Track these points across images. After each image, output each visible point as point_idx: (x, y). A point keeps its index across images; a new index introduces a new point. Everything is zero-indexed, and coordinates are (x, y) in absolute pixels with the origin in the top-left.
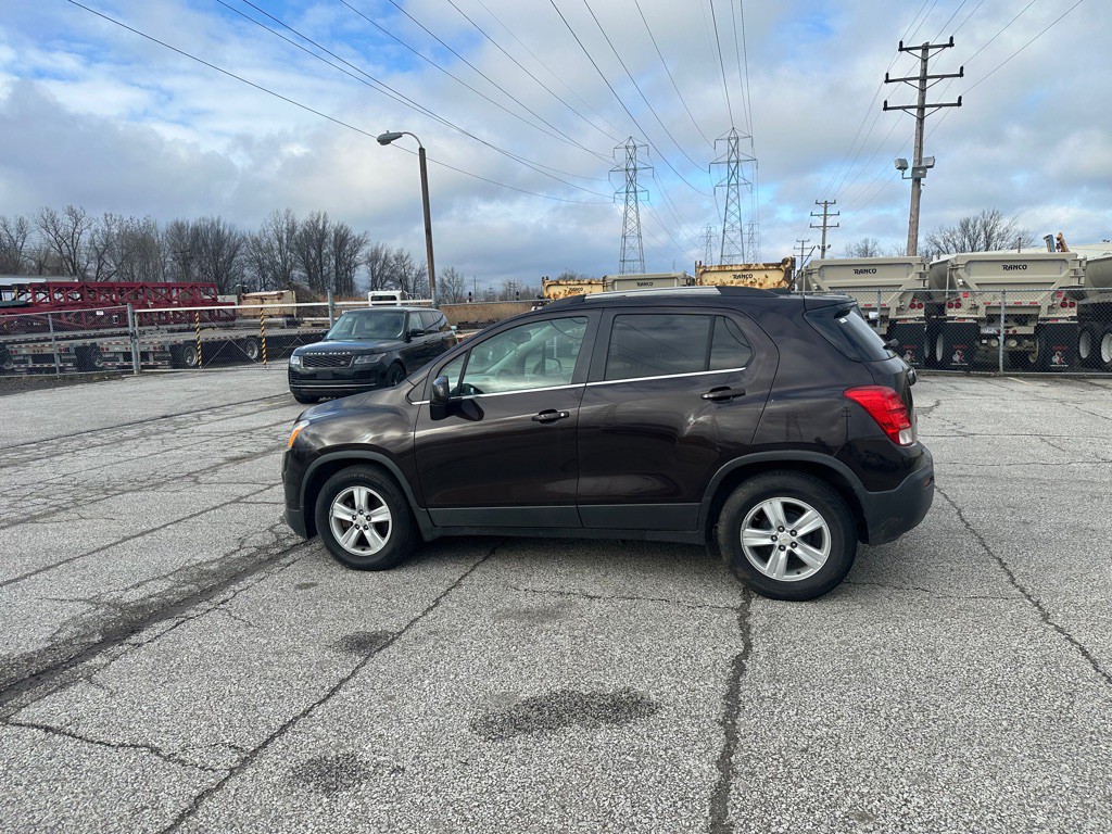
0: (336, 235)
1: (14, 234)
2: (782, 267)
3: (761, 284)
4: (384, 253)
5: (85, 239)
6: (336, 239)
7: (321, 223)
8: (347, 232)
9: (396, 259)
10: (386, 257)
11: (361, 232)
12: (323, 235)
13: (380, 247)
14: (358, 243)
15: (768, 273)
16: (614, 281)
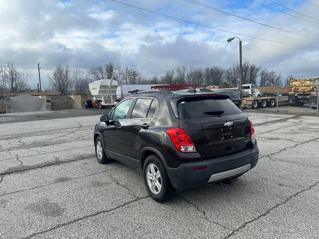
0: (251, 68)
1: (171, 74)
4: (266, 72)
5: (186, 74)
6: (251, 69)
7: (247, 64)
8: (255, 66)
9: (271, 74)
10: (267, 73)
11: (259, 66)
12: (247, 68)
13: (265, 70)
14: (258, 70)
16: (315, 79)
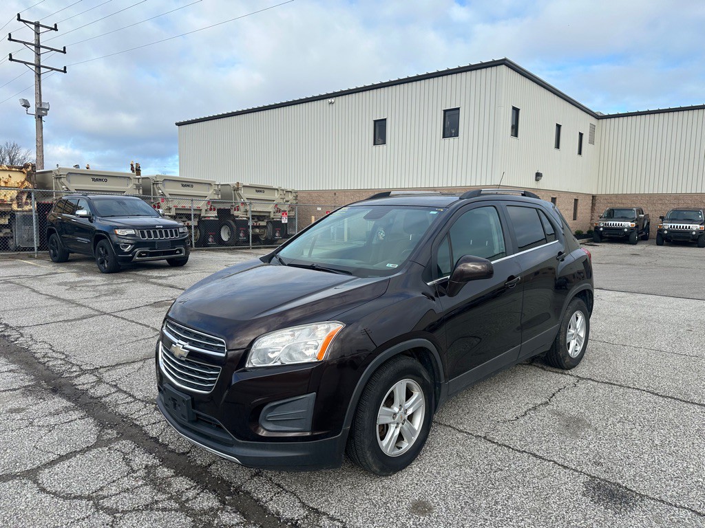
2: (24, 170)
3: (6, 183)
15: (11, 174)
